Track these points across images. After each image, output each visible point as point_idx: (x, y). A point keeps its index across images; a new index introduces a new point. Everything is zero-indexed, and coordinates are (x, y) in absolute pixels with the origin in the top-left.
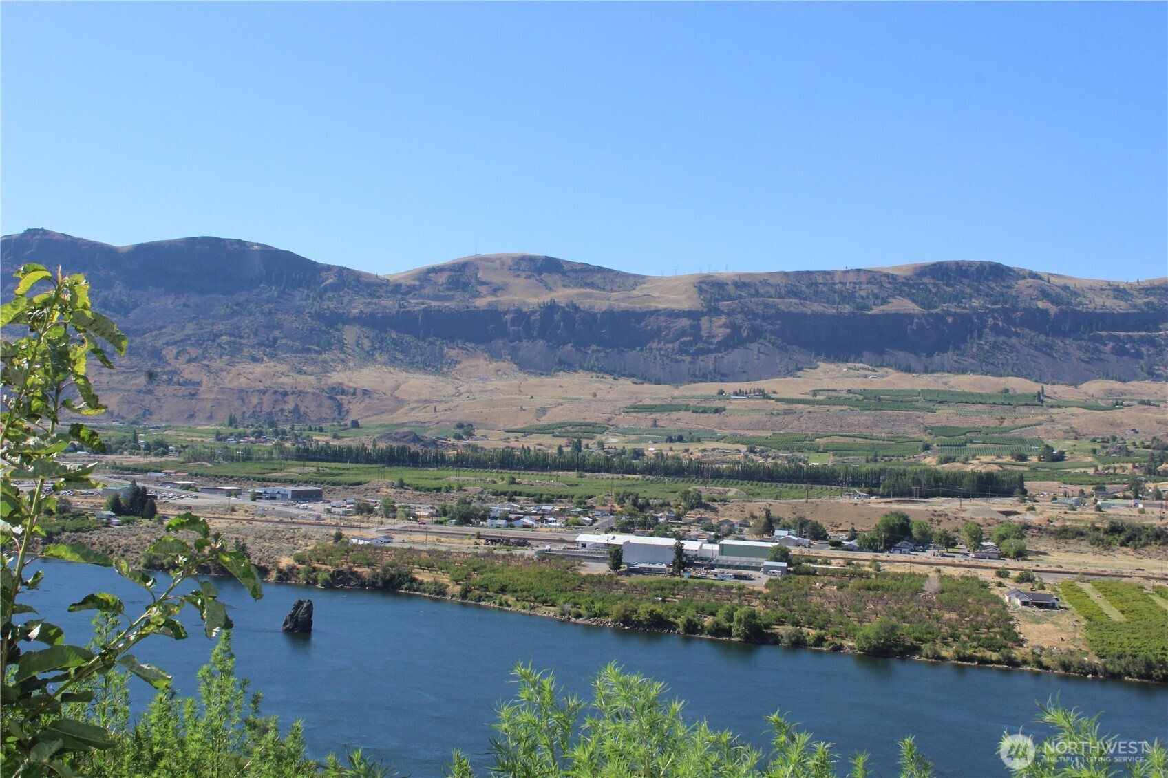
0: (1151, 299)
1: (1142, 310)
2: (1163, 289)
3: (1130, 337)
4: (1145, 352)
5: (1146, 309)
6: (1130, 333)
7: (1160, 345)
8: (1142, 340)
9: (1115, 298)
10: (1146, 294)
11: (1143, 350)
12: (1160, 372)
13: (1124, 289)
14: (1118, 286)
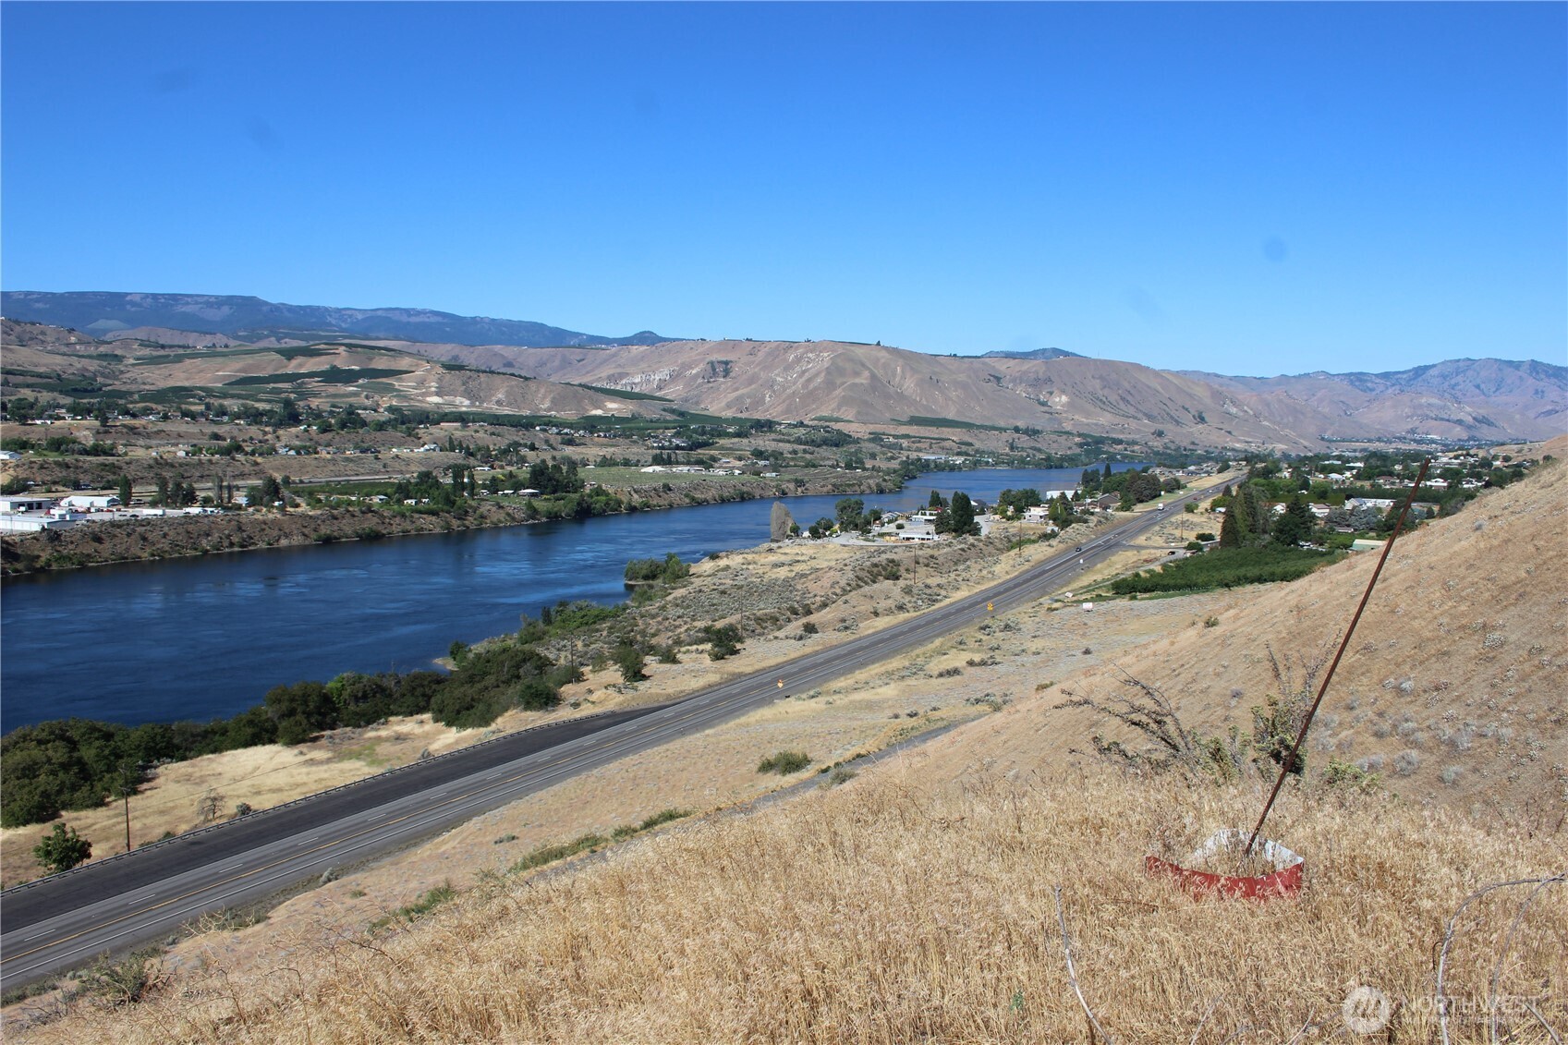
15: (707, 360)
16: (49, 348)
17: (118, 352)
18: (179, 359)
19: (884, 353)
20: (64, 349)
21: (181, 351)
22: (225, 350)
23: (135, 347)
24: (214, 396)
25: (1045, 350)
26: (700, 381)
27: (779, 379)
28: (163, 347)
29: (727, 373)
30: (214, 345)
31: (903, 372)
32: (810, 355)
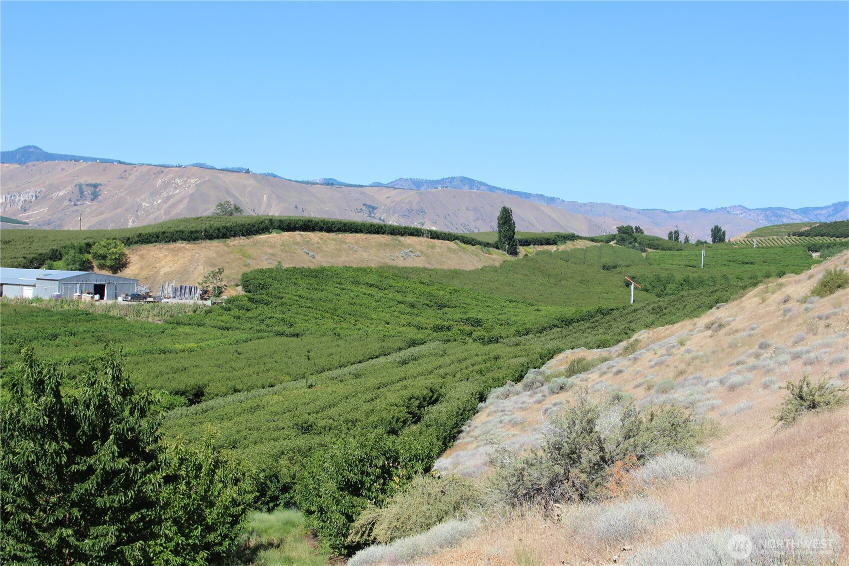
15: (76, 182)
19: (251, 182)
25: (453, 178)
26: (66, 203)
27: (145, 204)
29: (95, 196)
31: (269, 198)
32: (178, 181)
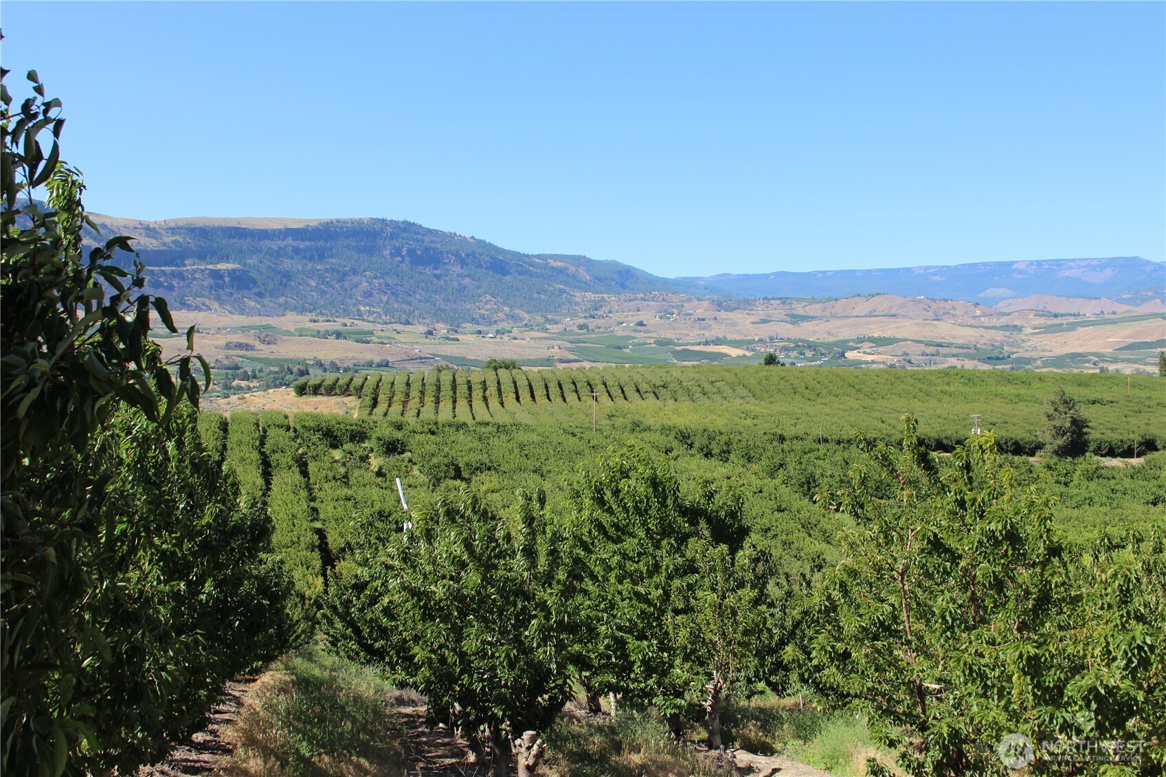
0: (177, 237)
1: (171, 247)
2: (186, 229)
3: (163, 272)
4: (176, 285)
5: (174, 246)
6: (163, 268)
7: (188, 279)
8: (173, 274)
9: (147, 236)
10: (172, 233)
11: (175, 283)
12: (189, 302)
13: (154, 228)
14: (149, 225)
16: (959, 321)
17: (1017, 323)
18: (1072, 327)
20: (972, 322)
21: (1072, 320)
22: (1113, 316)
23: (1031, 316)
24: (1107, 361)
28: (1056, 316)
30: (1102, 312)
